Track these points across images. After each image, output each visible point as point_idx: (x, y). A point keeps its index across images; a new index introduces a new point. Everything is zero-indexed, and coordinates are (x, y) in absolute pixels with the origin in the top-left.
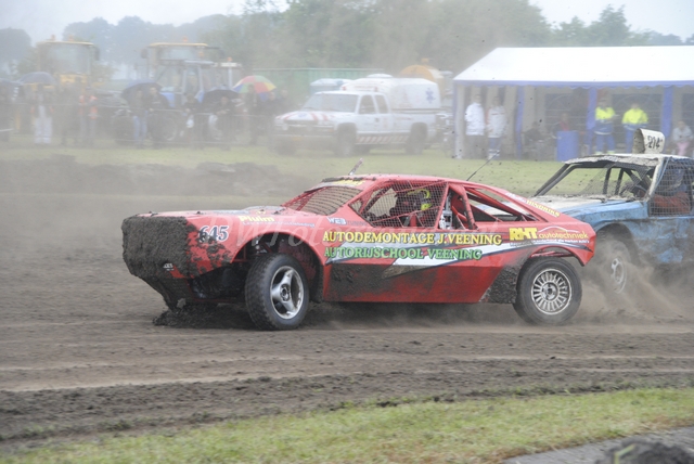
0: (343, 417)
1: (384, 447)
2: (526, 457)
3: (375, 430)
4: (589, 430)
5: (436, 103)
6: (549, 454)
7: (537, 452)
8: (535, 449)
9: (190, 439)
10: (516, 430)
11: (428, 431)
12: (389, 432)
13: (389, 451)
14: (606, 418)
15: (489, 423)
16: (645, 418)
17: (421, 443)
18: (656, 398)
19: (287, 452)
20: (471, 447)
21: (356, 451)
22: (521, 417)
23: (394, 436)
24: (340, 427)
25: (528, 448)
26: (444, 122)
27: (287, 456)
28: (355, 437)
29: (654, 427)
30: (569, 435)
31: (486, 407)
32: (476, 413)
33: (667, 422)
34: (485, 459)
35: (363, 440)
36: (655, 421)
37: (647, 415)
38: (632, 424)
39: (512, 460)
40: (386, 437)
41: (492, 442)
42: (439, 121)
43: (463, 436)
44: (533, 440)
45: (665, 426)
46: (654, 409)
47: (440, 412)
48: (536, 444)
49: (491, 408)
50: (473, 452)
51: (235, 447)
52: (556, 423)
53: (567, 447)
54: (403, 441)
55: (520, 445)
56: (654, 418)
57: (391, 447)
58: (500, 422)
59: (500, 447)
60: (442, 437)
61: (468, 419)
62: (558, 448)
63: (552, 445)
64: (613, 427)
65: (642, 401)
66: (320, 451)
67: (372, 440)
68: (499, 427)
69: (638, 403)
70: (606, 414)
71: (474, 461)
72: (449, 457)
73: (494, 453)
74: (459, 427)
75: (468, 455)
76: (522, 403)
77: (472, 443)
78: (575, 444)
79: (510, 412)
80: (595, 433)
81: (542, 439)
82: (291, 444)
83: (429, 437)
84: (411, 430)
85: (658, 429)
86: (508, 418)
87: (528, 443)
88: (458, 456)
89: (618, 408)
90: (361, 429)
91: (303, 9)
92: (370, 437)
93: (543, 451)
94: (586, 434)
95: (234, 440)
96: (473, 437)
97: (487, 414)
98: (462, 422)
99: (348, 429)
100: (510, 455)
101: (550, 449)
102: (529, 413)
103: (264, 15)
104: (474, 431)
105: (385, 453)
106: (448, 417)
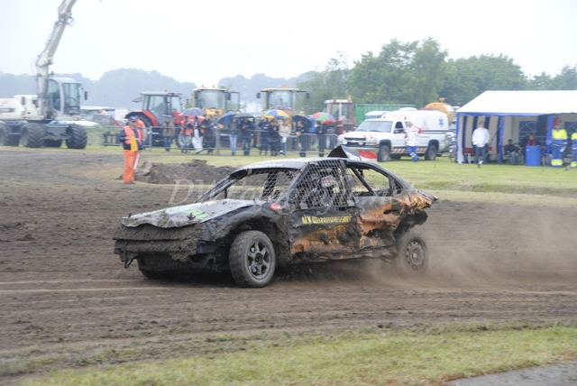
0: (337, 347)
1: (360, 371)
2: (464, 380)
3: (358, 357)
4: (513, 360)
5: (446, 127)
6: (481, 378)
7: (472, 376)
8: (471, 374)
9: (224, 361)
10: (459, 359)
11: (395, 358)
12: (367, 359)
13: (363, 373)
14: (528, 351)
15: (441, 353)
16: (556, 352)
17: (388, 367)
18: (566, 337)
19: (290, 373)
20: (424, 371)
21: (339, 373)
22: (466, 349)
23: (370, 362)
24: (333, 354)
25: (466, 373)
26: (450, 139)
27: (289, 376)
28: (341, 363)
29: (562, 358)
30: (497, 364)
31: (442, 341)
32: (433, 345)
33: (572, 354)
34: (432, 381)
35: (347, 364)
36: (563, 354)
37: (557, 349)
38: (545, 356)
39: (453, 382)
40: (364, 363)
41: (440, 368)
42: (448, 138)
43: (419, 363)
44: (470, 367)
45: (569, 357)
46: (563, 344)
47: (407, 344)
48: (472, 370)
49: (445, 342)
50: (425, 376)
51: (253, 368)
52: (490, 354)
53: (495, 372)
54: (375, 366)
55: (460, 371)
56: (563, 351)
57: (366, 370)
58: (448, 353)
59: (445, 373)
60: (404, 363)
61: (426, 350)
62: (488, 373)
63: (484, 371)
64: (531, 358)
65: (556, 338)
66: (314, 372)
67: (353, 365)
68: (447, 356)
69: (552, 340)
70: (527, 348)
71: (425, 383)
72: (406, 379)
73: (440, 377)
74: (419, 356)
75: (420, 378)
76: (468, 339)
77: (425, 368)
78: (502, 370)
79: (458, 344)
80: (517, 362)
81: (476, 367)
82: (294, 367)
83: (395, 363)
84: (383, 357)
85: (564, 360)
86: (456, 350)
87: (467, 370)
88: (412, 379)
89: (537, 343)
90: (348, 356)
91: (363, 67)
92: (353, 362)
93: (477, 376)
94: (510, 363)
95: (254, 363)
96: (427, 364)
97: (440, 346)
98: (422, 352)
99: (338, 355)
100: (451, 379)
101: (482, 374)
102: (471, 346)
103: (339, 70)
104: (429, 359)
105: (361, 376)
106: (413, 348)
